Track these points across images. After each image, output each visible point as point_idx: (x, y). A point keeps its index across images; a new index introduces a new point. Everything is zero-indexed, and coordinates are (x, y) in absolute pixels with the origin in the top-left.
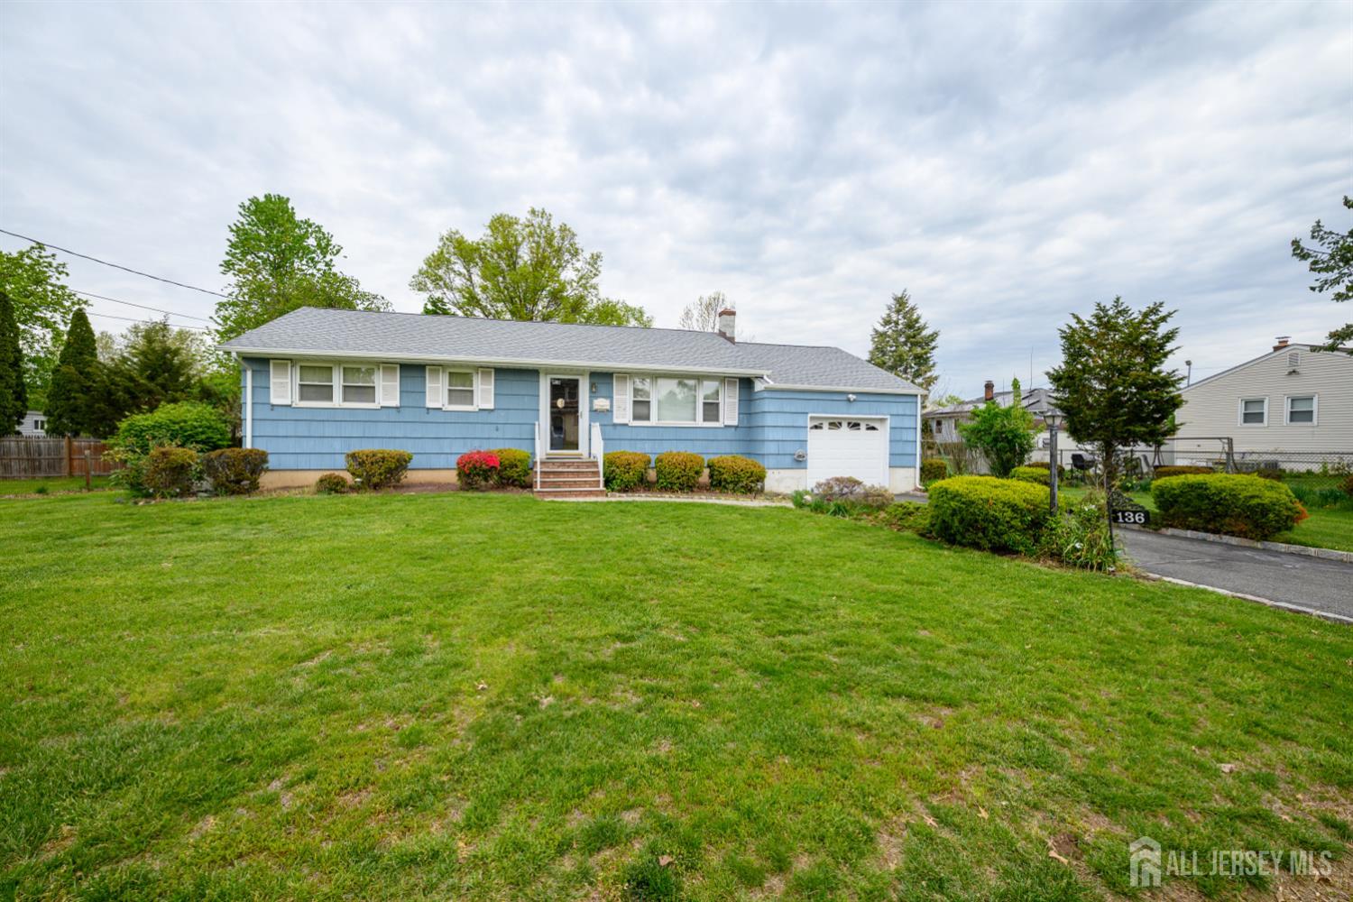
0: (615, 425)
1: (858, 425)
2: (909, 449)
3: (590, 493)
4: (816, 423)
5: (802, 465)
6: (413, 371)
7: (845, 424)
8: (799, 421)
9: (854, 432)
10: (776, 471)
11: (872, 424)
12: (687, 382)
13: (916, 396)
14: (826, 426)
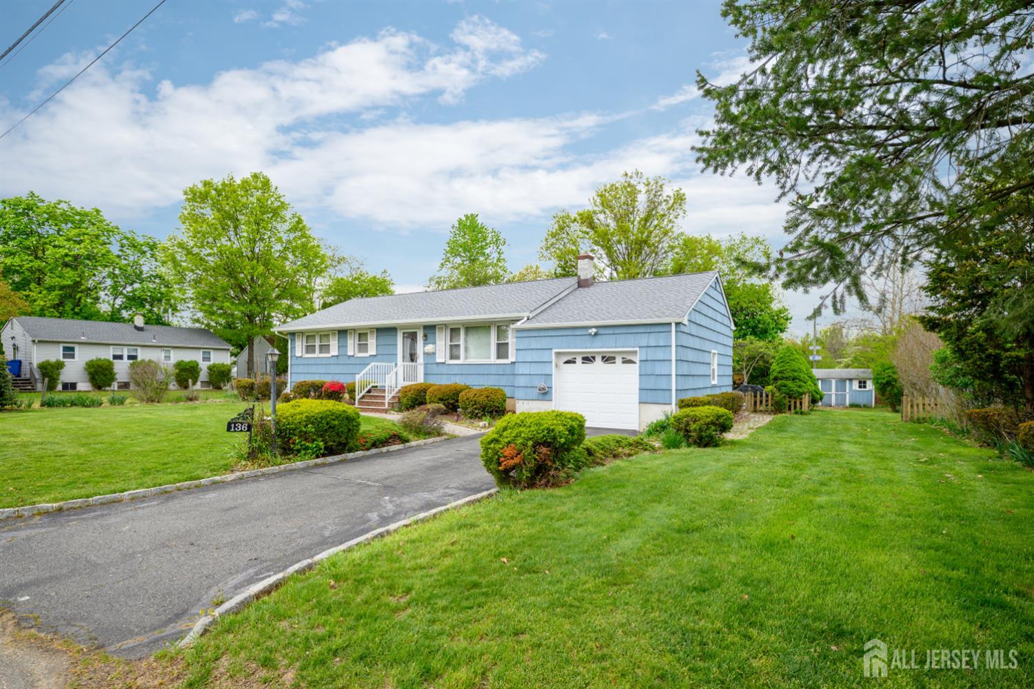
0: (438, 363)
1: (614, 358)
2: (662, 384)
4: (569, 358)
5: (547, 397)
6: (343, 333)
7: (598, 359)
8: (544, 356)
9: (609, 367)
10: (526, 402)
11: (629, 357)
13: (671, 324)
14: (579, 360)
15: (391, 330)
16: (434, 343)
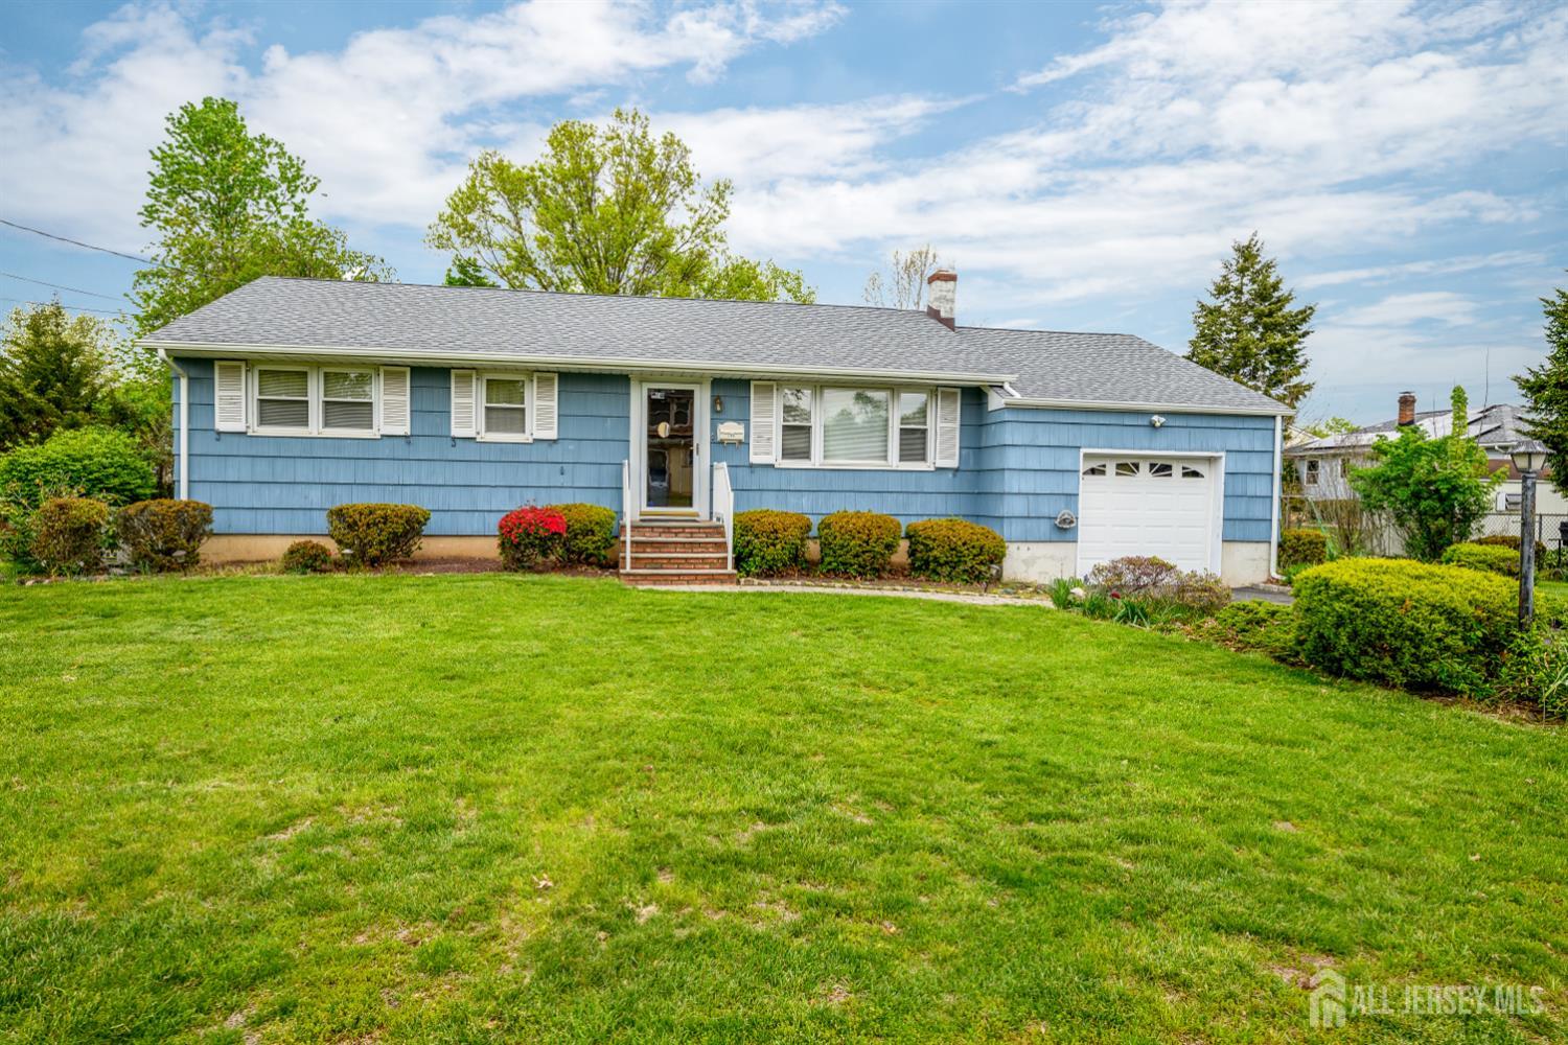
0: (752, 466)
1: (1169, 467)
2: (1258, 510)
3: (711, 578)
4: (1095, 464)
5: (1068, 536)
6: (431, 377)
7: (1144, 467)
8: (1065, 460)
9: (1161, 481)
10: (1023, 546)
11: (1193, 467)
12: (870, 394)
13: (1274, 417)
14: (1111, 468)
15: (615, 381)
16: (745, 420)
